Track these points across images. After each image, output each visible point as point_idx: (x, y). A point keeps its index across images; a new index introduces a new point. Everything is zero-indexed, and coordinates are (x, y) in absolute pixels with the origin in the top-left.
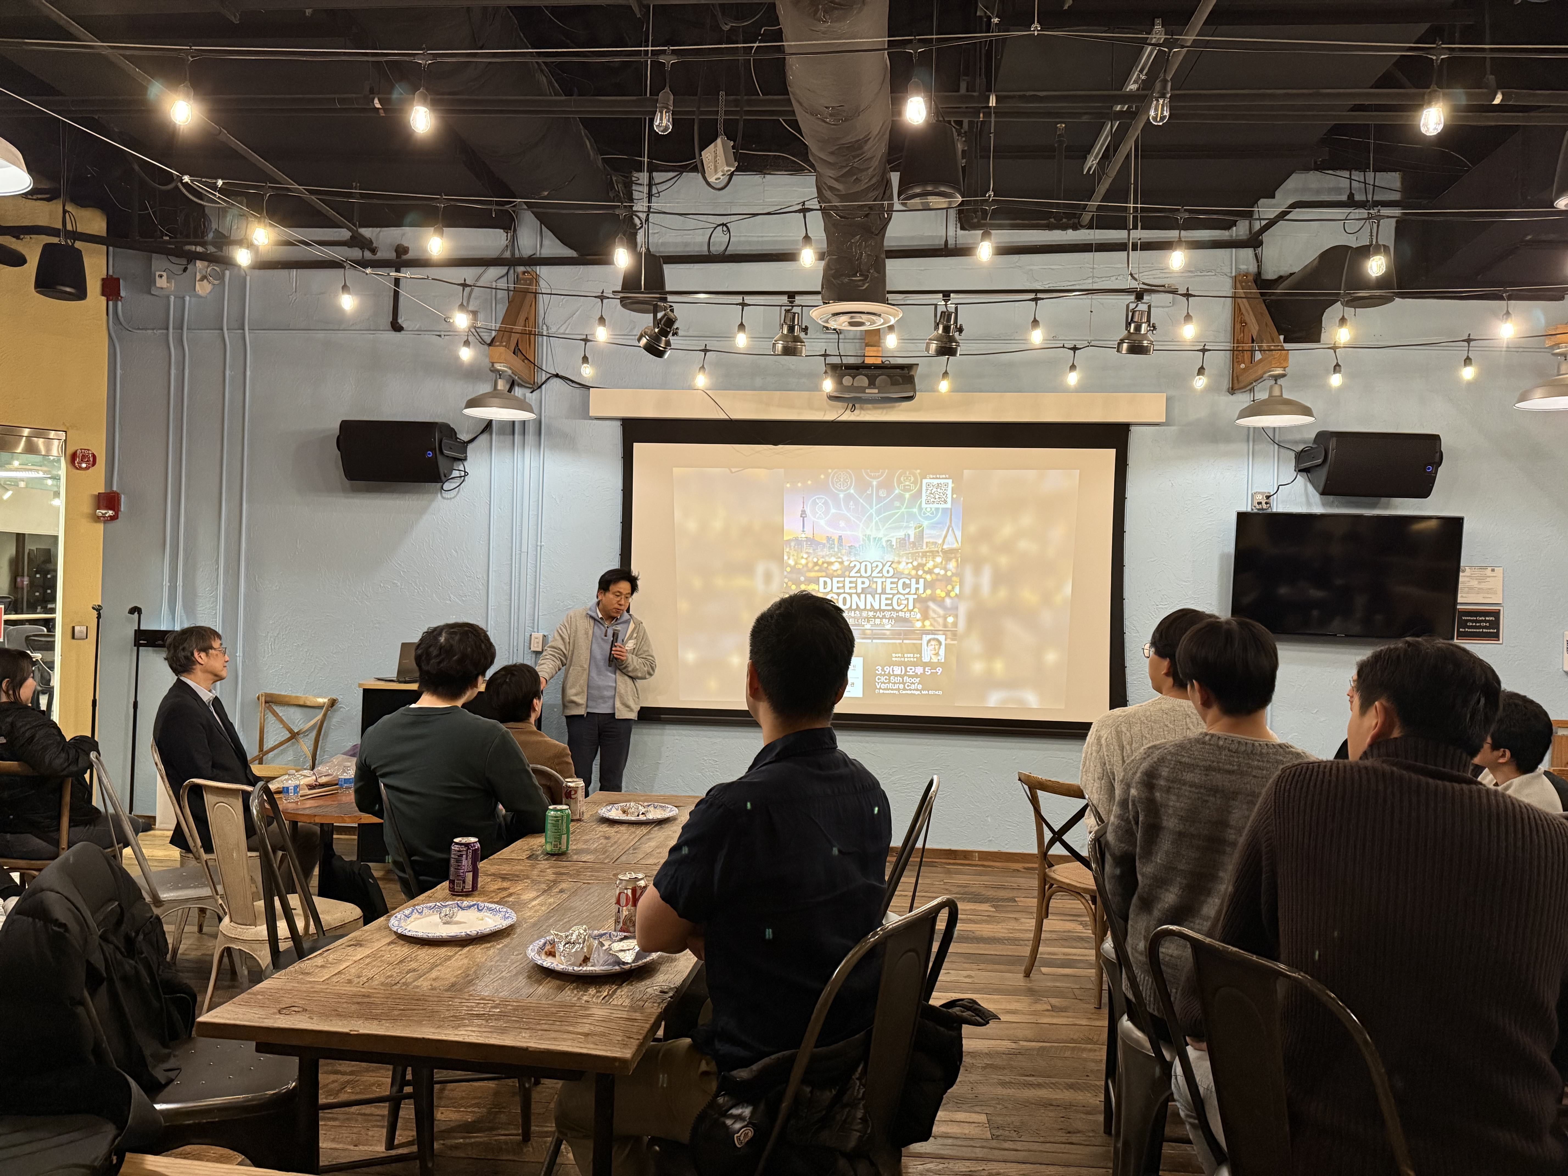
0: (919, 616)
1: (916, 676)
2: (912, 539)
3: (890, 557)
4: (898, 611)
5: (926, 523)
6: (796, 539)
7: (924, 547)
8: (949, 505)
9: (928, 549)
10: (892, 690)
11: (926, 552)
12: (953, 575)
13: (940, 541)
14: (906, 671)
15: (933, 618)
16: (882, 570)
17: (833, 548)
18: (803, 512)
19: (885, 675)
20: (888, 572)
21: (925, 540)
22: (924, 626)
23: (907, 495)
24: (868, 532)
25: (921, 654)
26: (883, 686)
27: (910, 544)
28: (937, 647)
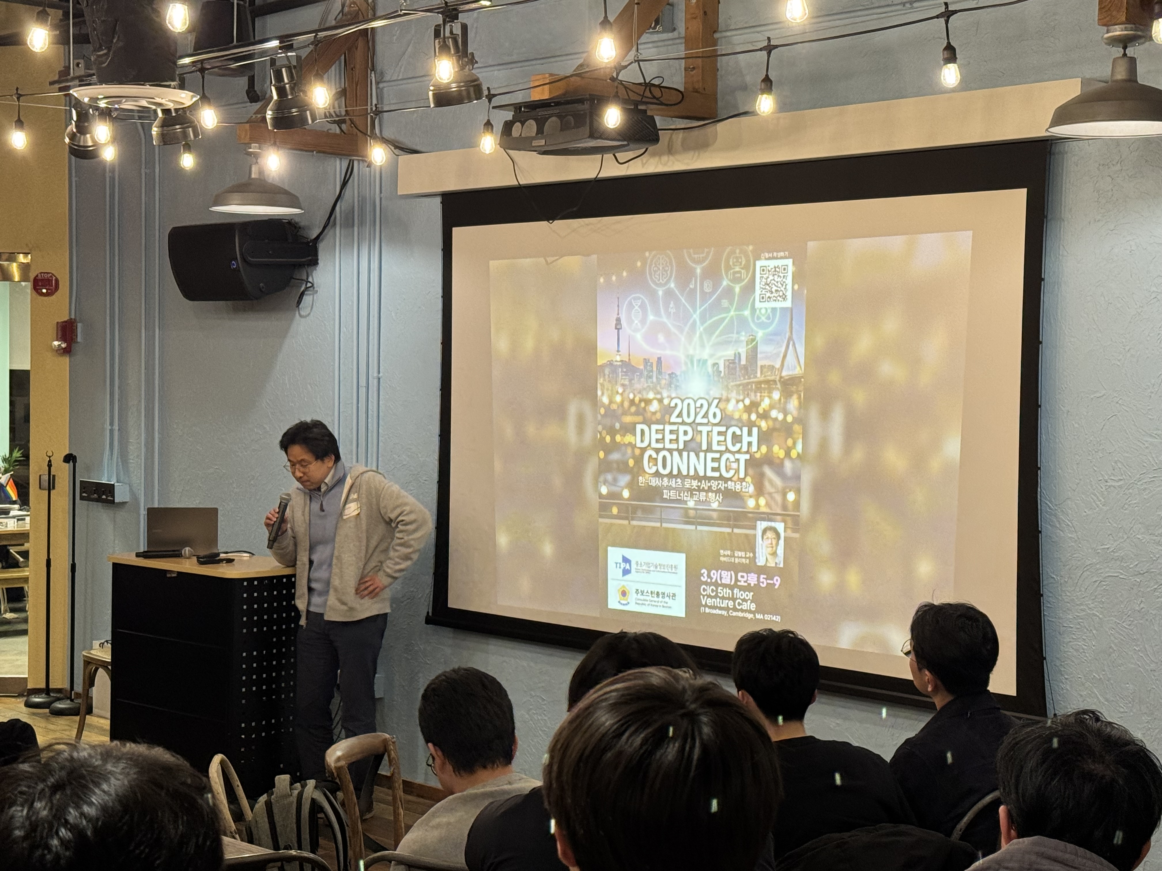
0: (751, 489)
1: (748, 588)
2: (743, 362)
3: (716, 392)
4: (726, 480)
5: (760, 334)
6: (611, 364)
7: (759, 375)
8: (788, 304)
9: (762, 379)
10: (721, 608)
11: (760, 383)
12: (796, 420)
13: (778, 365)
14: (737, 580)
15: (770, 494)
16: (707, 412)
17: (651, 377)
18: (618, 320)
19: (710, 584)
20: (715, 415)
21: (760, 363)
22: (758, 506)
23: (737, 289)
24: (691, 352)
25: (754, 553)
26: (710, 602)
27: (741, 369)
28: (774, 542)
